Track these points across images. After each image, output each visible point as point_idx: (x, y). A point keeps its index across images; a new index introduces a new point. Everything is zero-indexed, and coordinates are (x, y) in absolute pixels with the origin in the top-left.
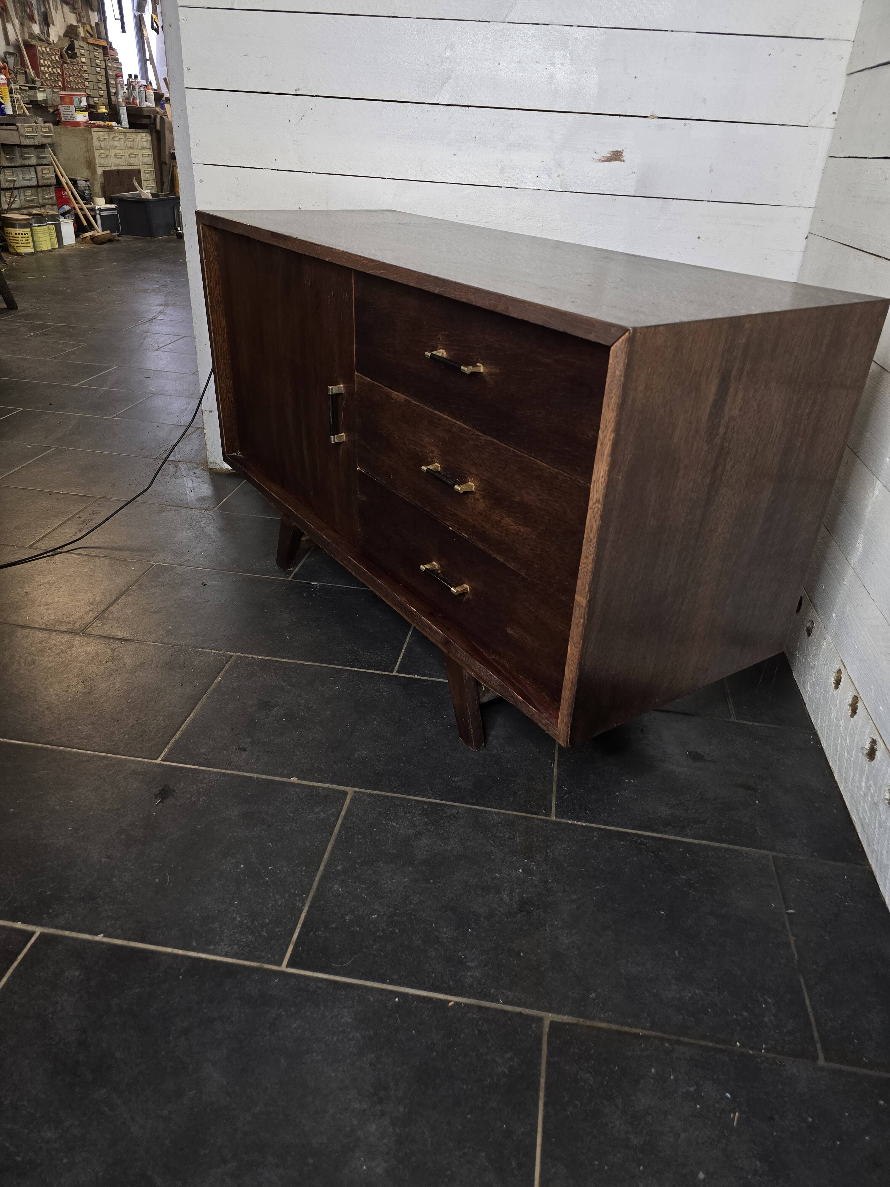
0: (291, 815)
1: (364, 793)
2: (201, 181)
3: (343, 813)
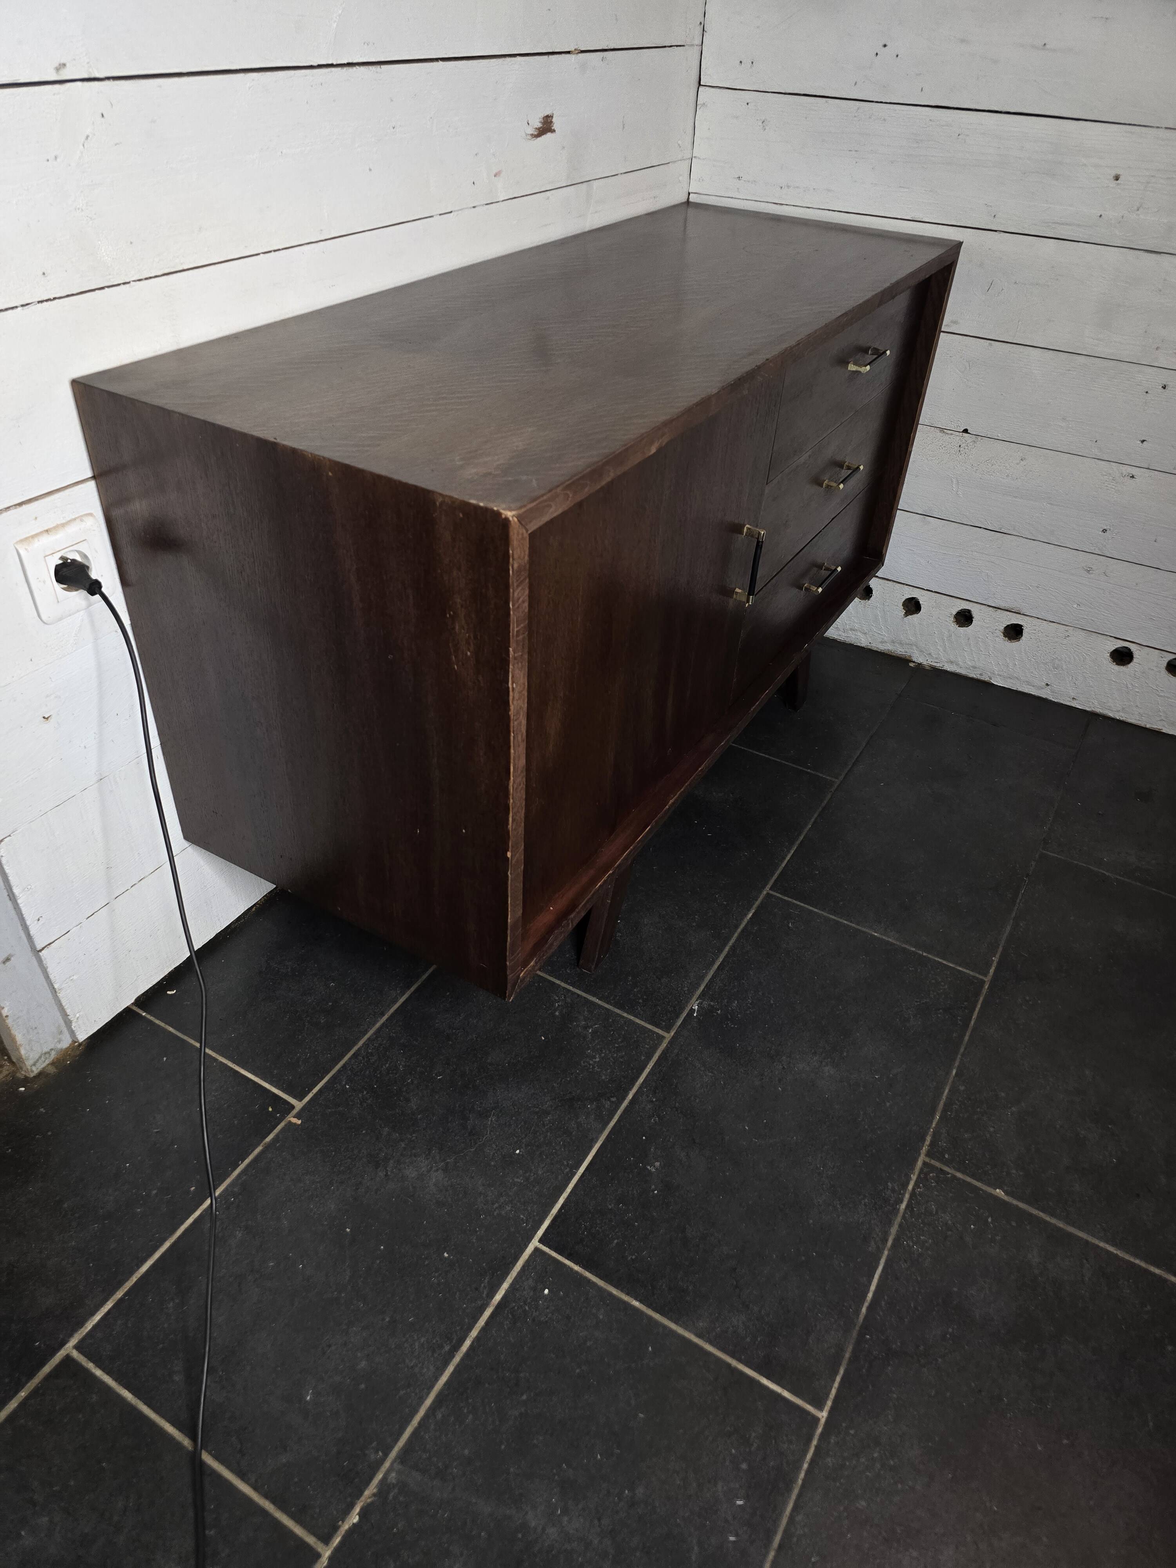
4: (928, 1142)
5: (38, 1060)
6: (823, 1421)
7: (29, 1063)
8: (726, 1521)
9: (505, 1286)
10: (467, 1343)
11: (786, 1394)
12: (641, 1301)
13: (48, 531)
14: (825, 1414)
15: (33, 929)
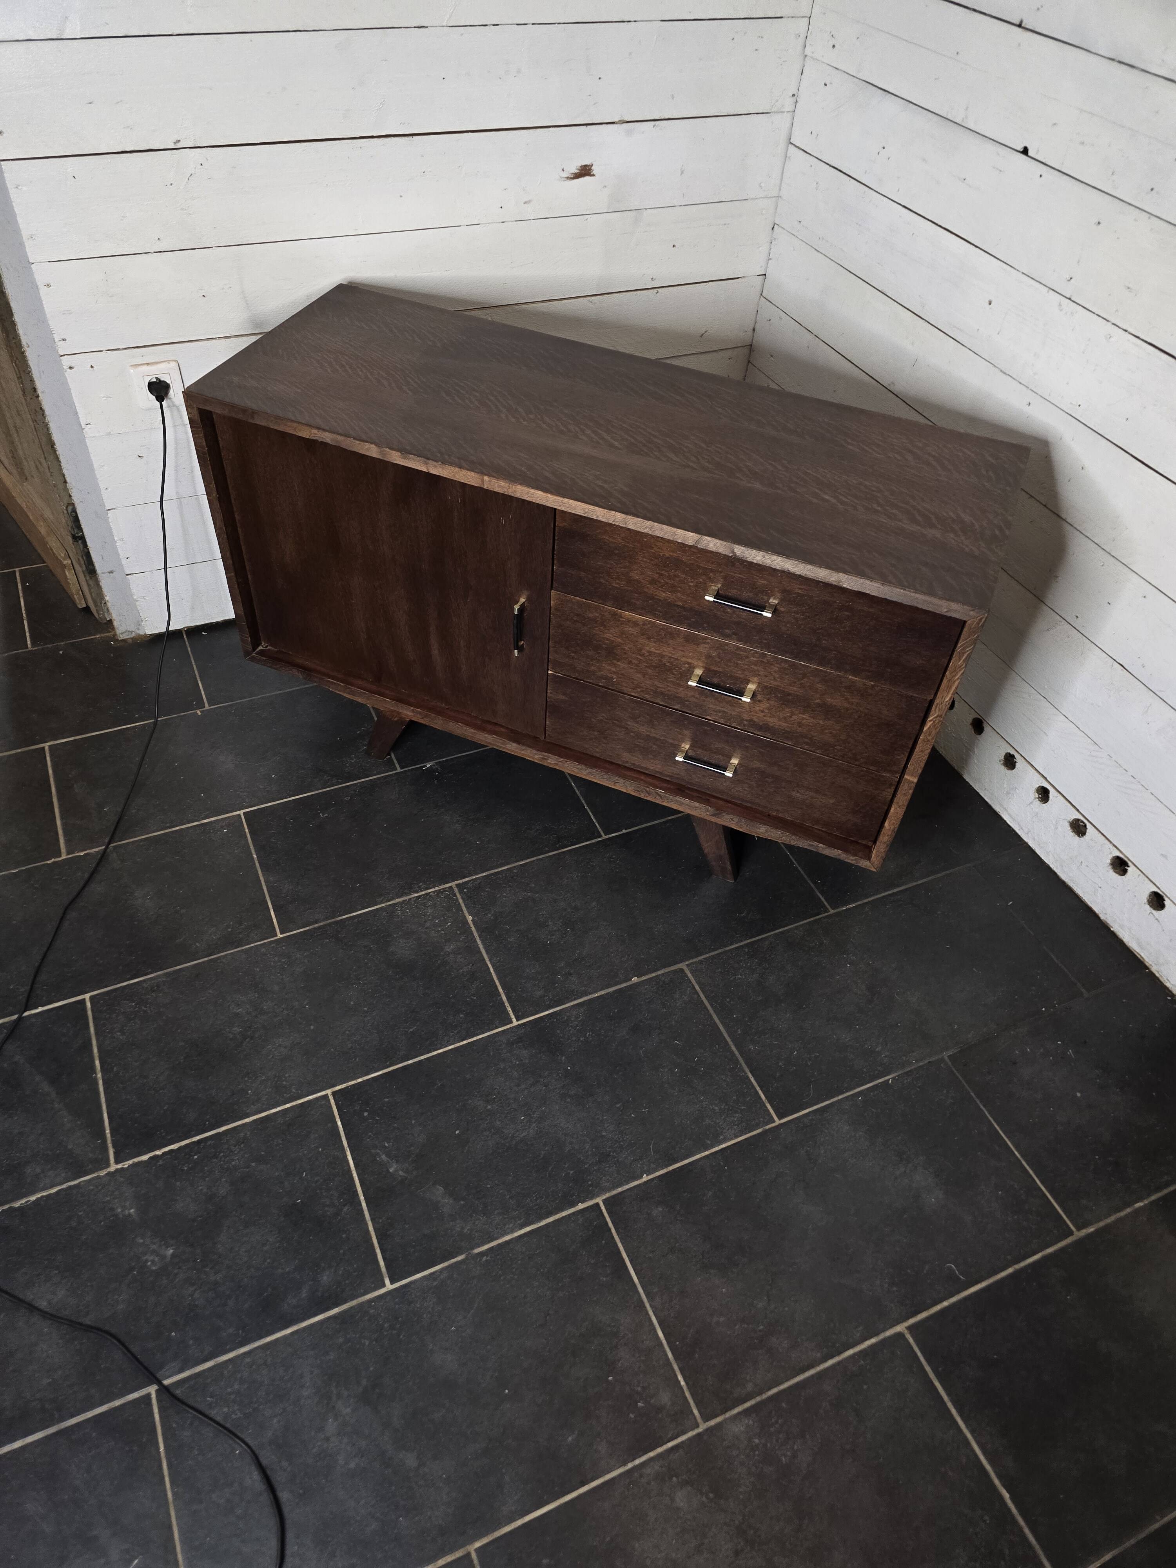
0: (665, 1010)
1: (695, 963)
2: (48, 286)
3: (697, 987)
4: (464, 880)
5: (124, 633)
6: (278, 937)
7: (118, 632)
8: (202, 940)
9: (213, 819)
10: (177, 828)
11: (275, 921)
12: (257, 857)
13: (148, 364)
14: (281, 936)
15: (124, 562)
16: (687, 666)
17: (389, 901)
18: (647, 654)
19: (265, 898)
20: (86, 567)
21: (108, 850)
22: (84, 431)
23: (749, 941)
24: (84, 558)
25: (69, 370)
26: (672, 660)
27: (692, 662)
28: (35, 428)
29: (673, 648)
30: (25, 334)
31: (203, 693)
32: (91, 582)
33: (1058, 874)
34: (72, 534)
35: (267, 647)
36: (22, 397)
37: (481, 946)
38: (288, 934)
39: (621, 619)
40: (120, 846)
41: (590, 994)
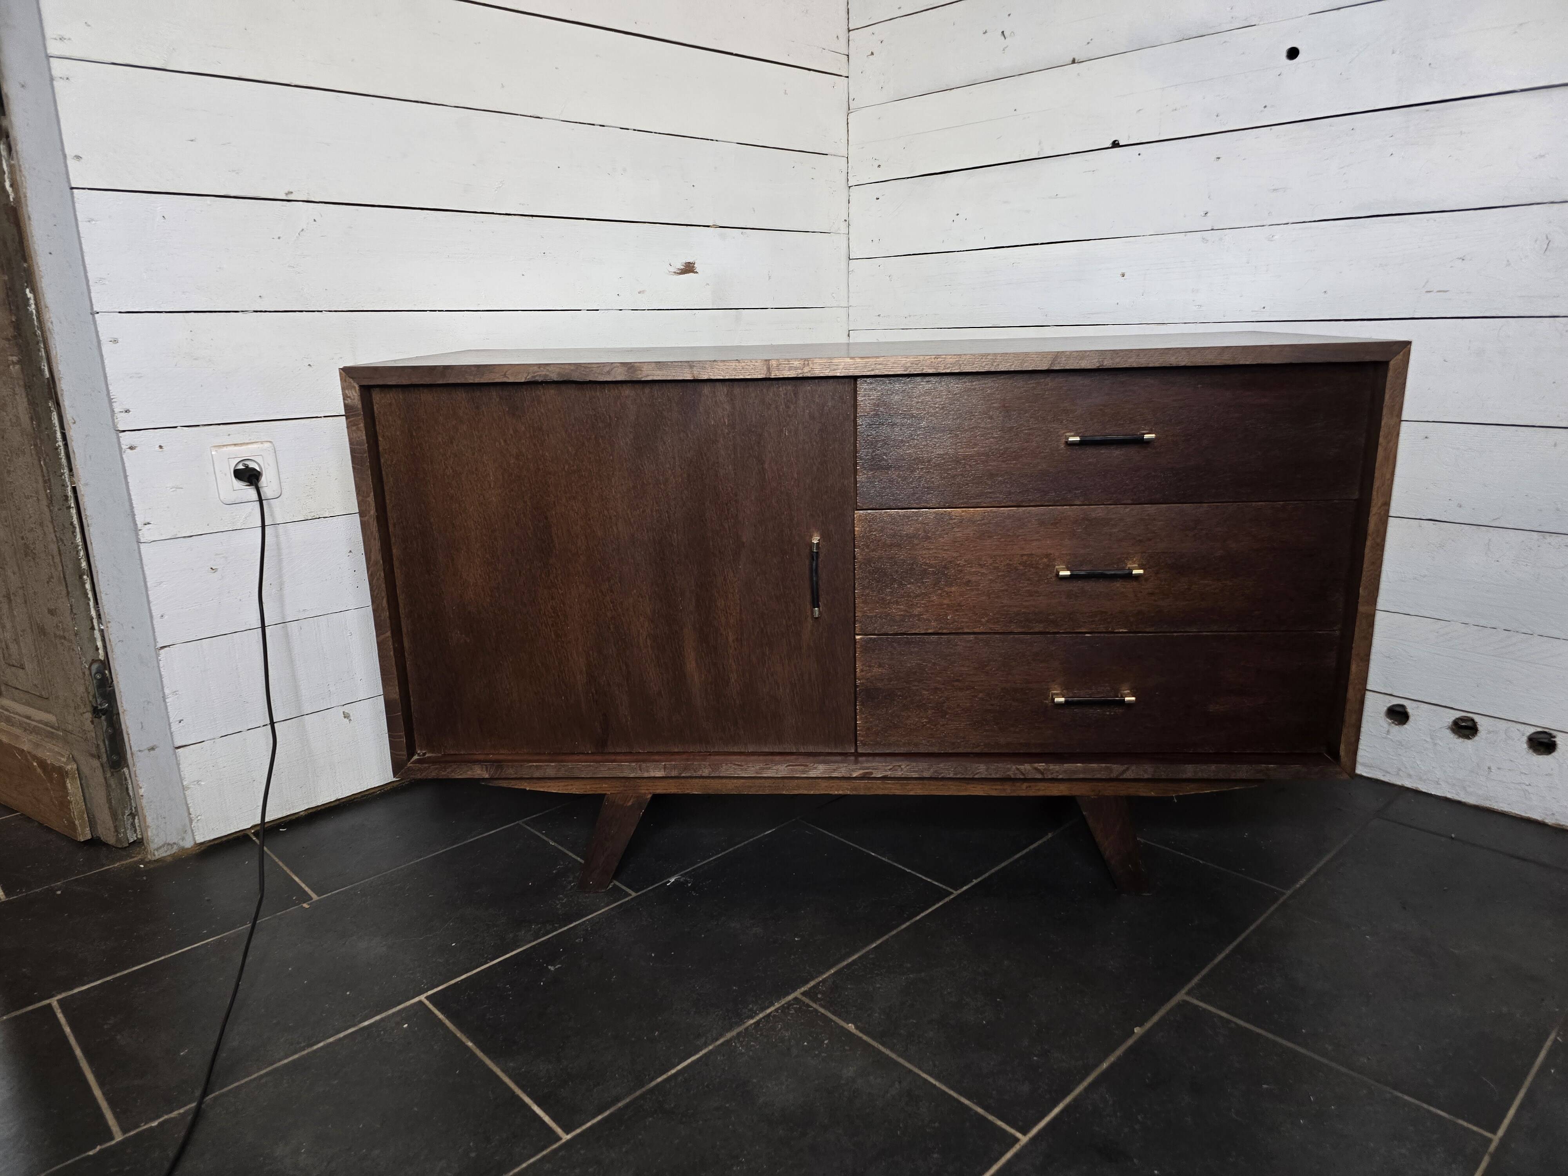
0: (1212, 1054)
2: (115, 341)
3: (1224, 1014)
4: (809, 986)
5: (160, 847)
6: (564, 1141)
7: (152, 846)
9: (378, 1018)
10: (321, 1044)
11: (547, 1119)
12: (475, 1043)
13: (235, 445)
14: (569, 1137)
15: (175, 727)
16: (1045, 560)
17: (717, 1039)
18: (990, 561)
19: (514, 1093)
20: (107, 756)
21: (203, 1106)
22: (140, 533)
23: (1231, 947)
24: (107, 742)
25: (129, 451)
26: (1025, 558)
27: (1052, 552)
28: (59, 551)
29: (1025, 540)
30: (72, 407)
31: (303, 886)
32: (113, 782)
33: (1463, 800)
34: (93, 706)
35: (424, 754)
36: (46, 509)
37: (893, 1056)
38: (578, 1131)
39: (951, 522)
40: (223, 1095)
41: (1096, 1066)
